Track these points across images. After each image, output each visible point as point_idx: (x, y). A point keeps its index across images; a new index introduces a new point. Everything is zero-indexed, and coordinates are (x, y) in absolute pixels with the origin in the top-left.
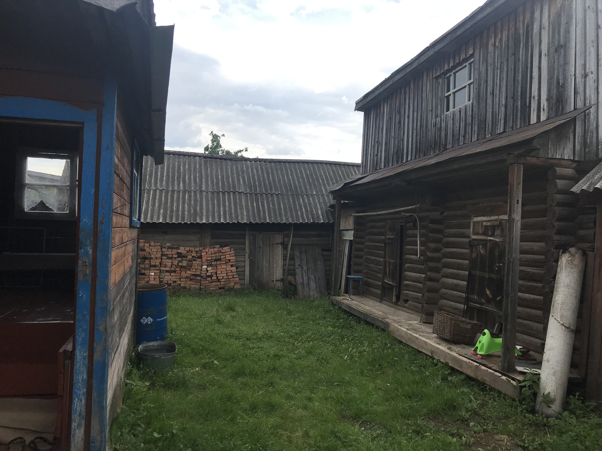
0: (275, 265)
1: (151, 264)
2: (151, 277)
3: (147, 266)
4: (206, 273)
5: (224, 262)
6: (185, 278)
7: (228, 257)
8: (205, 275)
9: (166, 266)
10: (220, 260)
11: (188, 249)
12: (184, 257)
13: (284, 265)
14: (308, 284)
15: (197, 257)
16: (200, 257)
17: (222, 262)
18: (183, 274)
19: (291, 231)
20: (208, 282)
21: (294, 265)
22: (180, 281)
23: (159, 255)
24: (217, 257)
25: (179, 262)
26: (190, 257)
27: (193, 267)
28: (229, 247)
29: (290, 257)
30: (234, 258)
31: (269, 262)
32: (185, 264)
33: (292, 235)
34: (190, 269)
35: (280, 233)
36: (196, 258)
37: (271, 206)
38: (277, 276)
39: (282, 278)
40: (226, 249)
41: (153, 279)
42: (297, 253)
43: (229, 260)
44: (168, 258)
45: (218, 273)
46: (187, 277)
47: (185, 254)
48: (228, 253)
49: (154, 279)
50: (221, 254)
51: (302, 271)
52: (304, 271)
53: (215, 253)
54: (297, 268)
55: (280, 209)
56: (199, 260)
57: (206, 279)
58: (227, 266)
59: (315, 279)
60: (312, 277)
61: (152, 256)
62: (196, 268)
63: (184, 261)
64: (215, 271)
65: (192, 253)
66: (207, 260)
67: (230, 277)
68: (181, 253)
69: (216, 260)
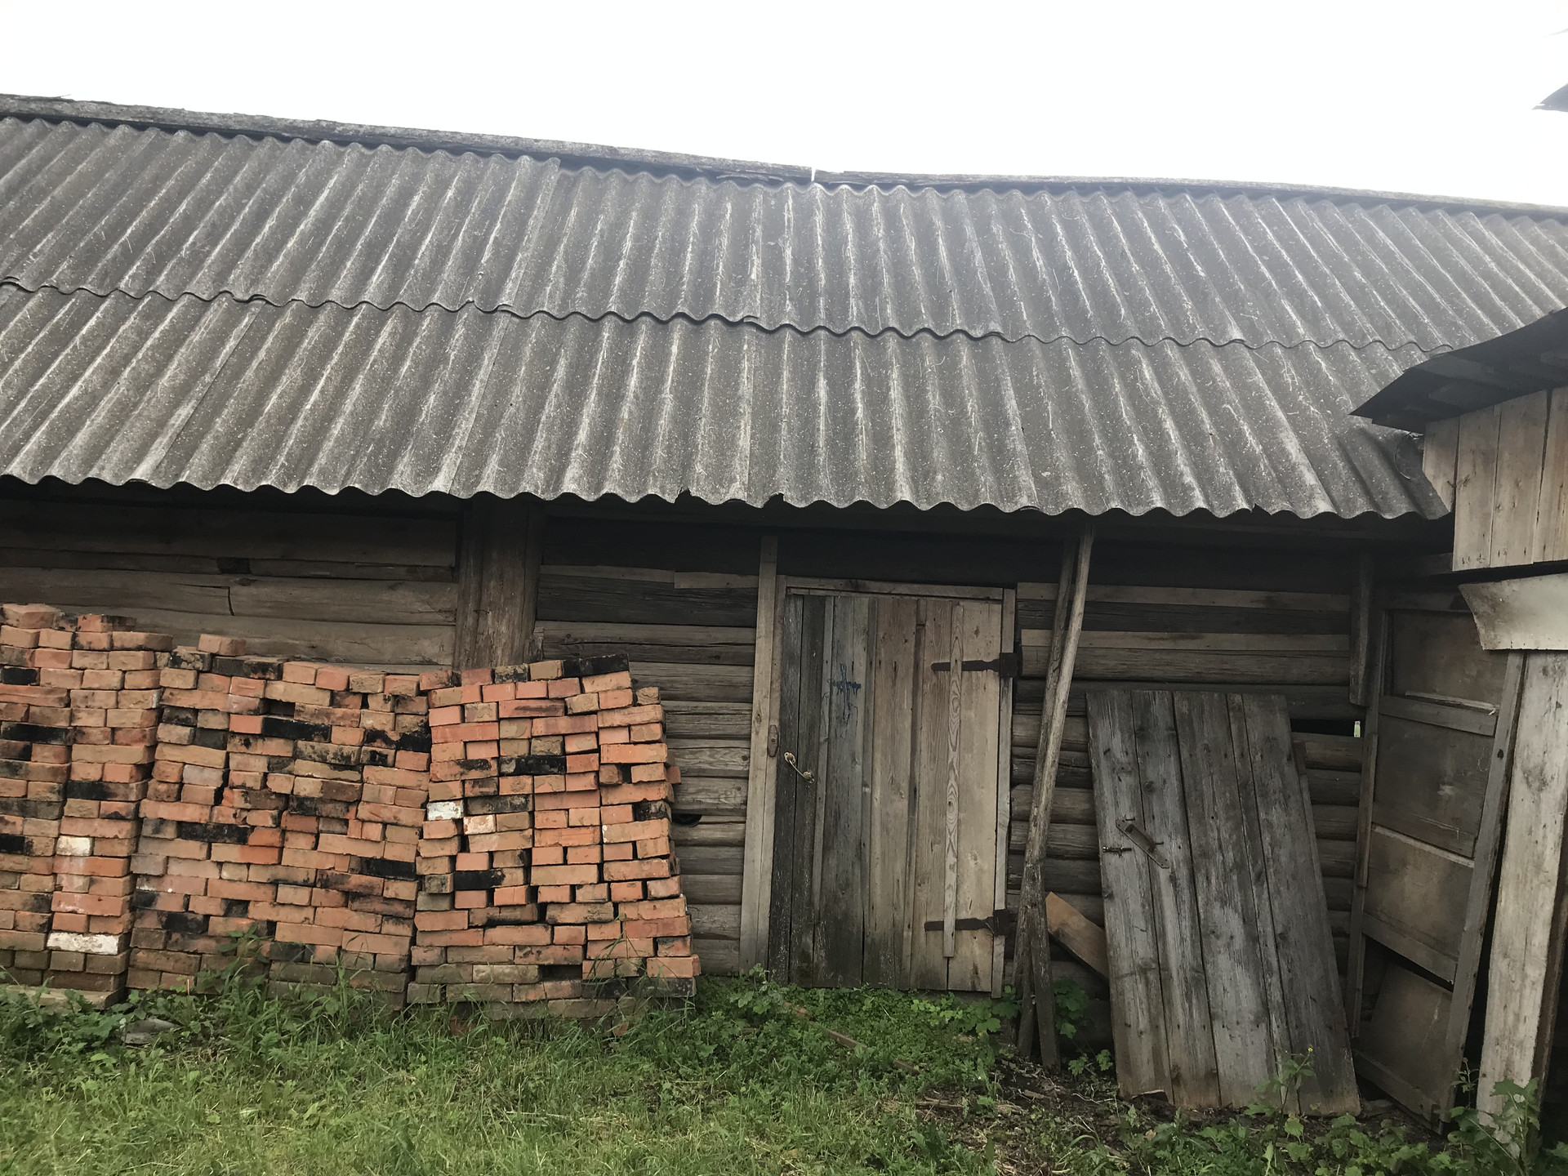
0: (952, 816)
1: (75, 777)
2: (65, 864)
3: (41, 790)
4: (453, 859)
5: (588, 782)
6: (305, 884)
7: (616, 748)
8: (443, 867)
9: (178, 792)
10: (556, 764)
11: (336, 676)
12: (305, 731)
13: (1019, 818)
14: (1200, 979)
15: (395, 737)
16: (420, 741)
17: (575, 784)
18: (300, 856)
19: (1074, 581)
20: (460, 920)
21: (1091, 821)
22: (275, 903)
23: (133, 714)
24: (540, 748)
25: (277, 765)
26: (346, 739)
27: (364, 811)
28: (624, 679)
29: (1062, 764)
30: (660, 753)
31: (914, 792)
32: (308, 788)
33: (1079, 607)
34: (346, 822)
35: (996, 593)
36: (388, 741)
37: (934, 401)
38: (969, 892)
39: (1000, 906)
40: (609, 688)
41: (79, 882)
42: (1111, 738)
43: (625, 769)
44: (201, 737)
45: (538, 857)
46: (322, 881)
47: (318, 714)
48: (617, 719)
49: (92, 880)
50: (563, 724)
51: (1152, 876)
52: (1163, 875)
53: (526, 716)
54: (1110, 851)
55: (995, 419)
56: (409, 759)
57: (452, 896)
58: (611, 813)
59: (1253, 938)
60: (1230, 922)
61: (84, 720)
62: (387, 814)
63: (301, 766)
64: (517, 842)
65: (365, 705)
66: (467, 764)
67: (621, 892)
68: (289, 707)
69: (530, 766)
